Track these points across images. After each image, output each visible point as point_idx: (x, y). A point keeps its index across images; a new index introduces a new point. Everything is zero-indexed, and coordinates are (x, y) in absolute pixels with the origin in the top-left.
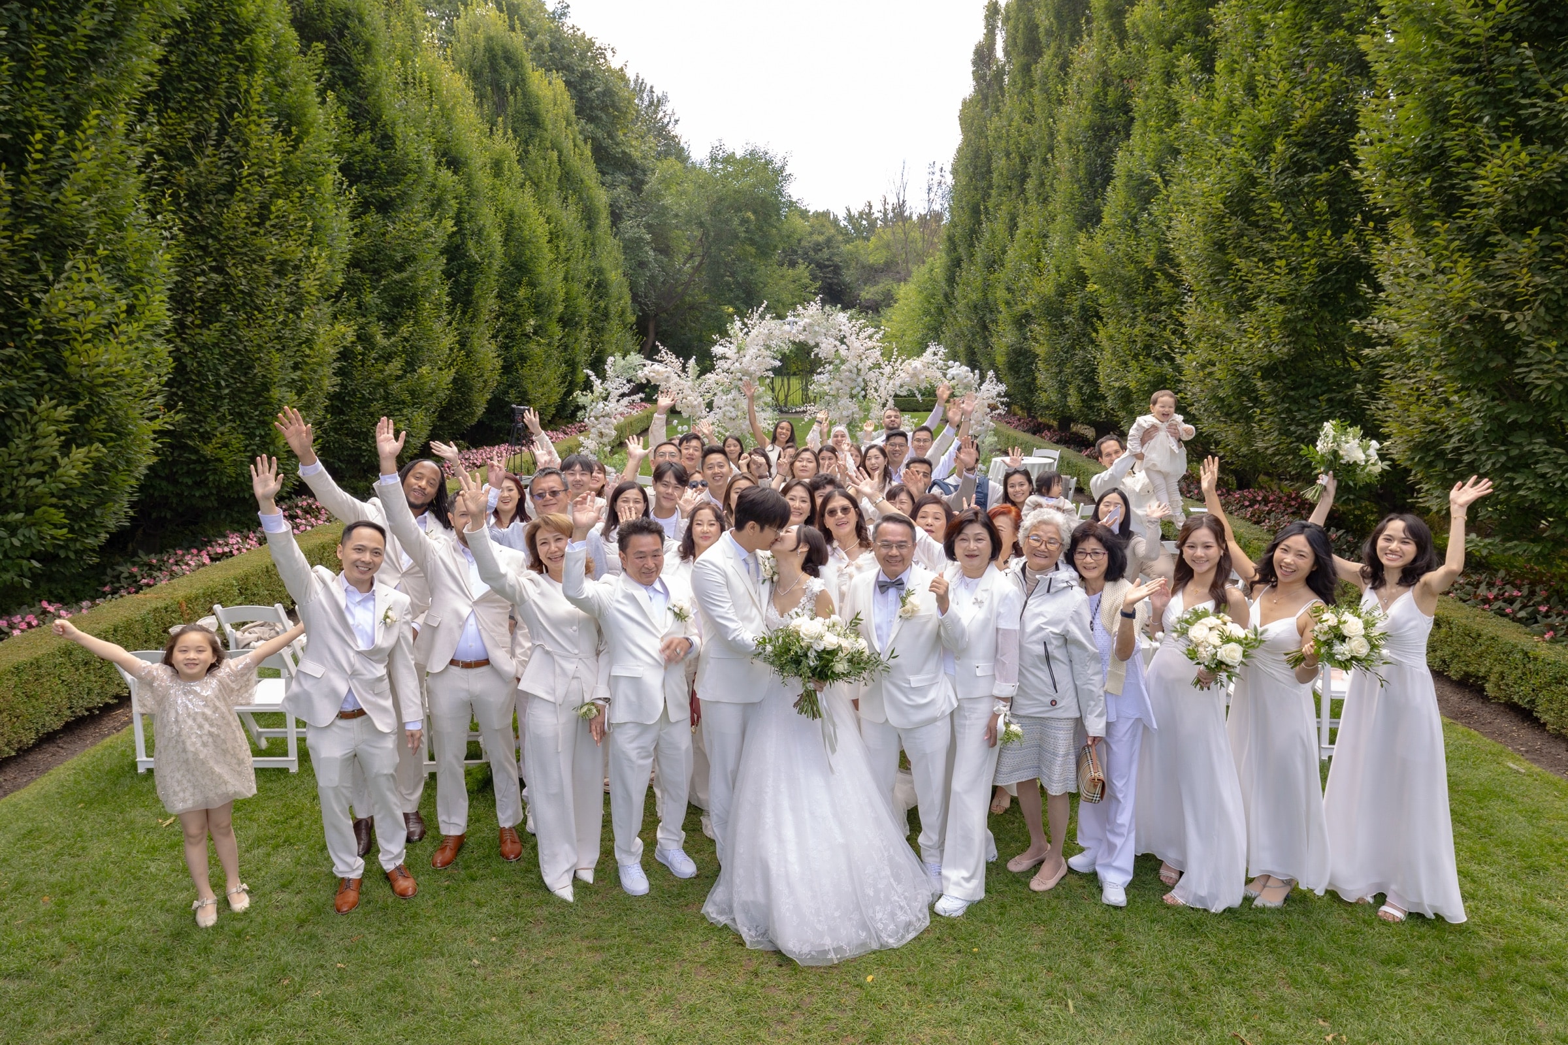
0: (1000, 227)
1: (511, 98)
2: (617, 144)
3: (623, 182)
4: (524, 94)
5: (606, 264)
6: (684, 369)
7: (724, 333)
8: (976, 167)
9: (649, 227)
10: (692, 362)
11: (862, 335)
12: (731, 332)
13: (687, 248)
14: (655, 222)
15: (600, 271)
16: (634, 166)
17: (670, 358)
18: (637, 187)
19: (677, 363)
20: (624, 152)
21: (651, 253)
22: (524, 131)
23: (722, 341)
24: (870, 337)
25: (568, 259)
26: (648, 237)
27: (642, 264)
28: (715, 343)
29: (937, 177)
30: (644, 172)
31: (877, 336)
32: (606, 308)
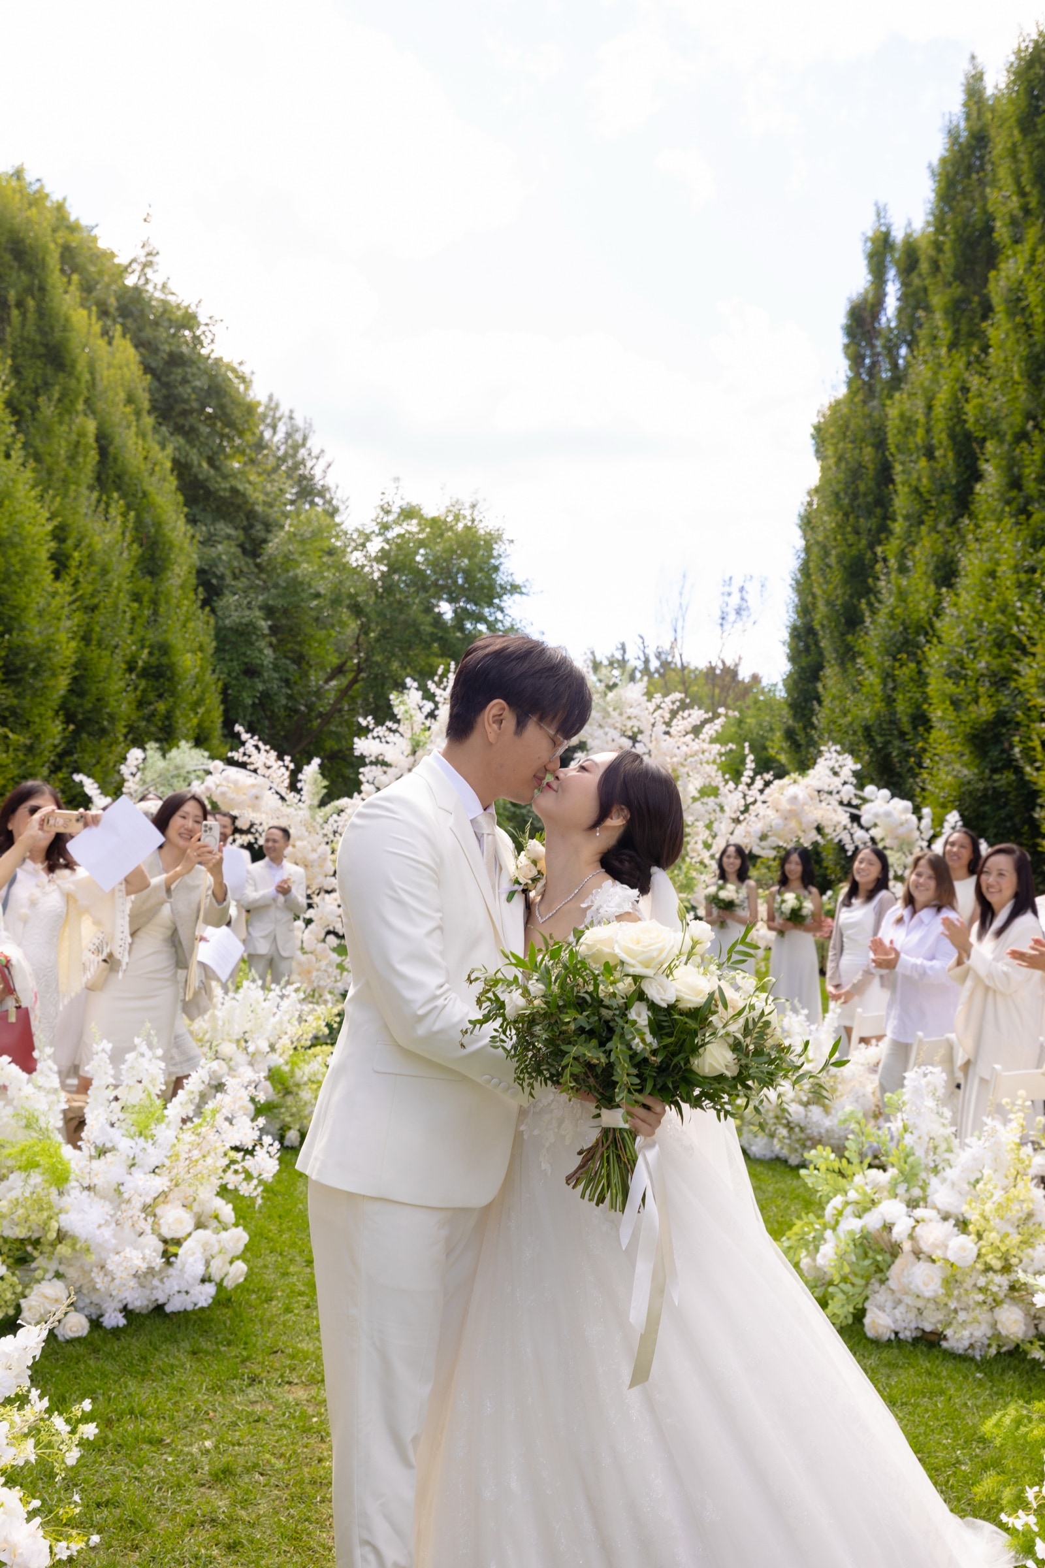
0: (919, 583)
1: (15, 312)
2: (225, 477)
3: (229, 537)
4: (41, 313)
5: (176, 640)
6: (294, 787)
7: (384, 714)
8: (855, 496)
9: (269, 611)
10: (311, 770)
11: (679, 725)
12: (398, 710)
13: (334, 660)
14: (280, 603)
15: (164, 649)
16: (251, 515)
17: (263, 757)
18: (252, 548)
19: (280, 772)
20: (234, 491)
21: (268, 651)
22: (32, 375)
23: (380, 731)
24: (696, 730)
25: (94, 608)
26: (264, 625)
27: (251, 671)
28: (364, 731)
29: (735, 600)
30: (268, 527)
31: (709, 730)
32: (169, 716)
